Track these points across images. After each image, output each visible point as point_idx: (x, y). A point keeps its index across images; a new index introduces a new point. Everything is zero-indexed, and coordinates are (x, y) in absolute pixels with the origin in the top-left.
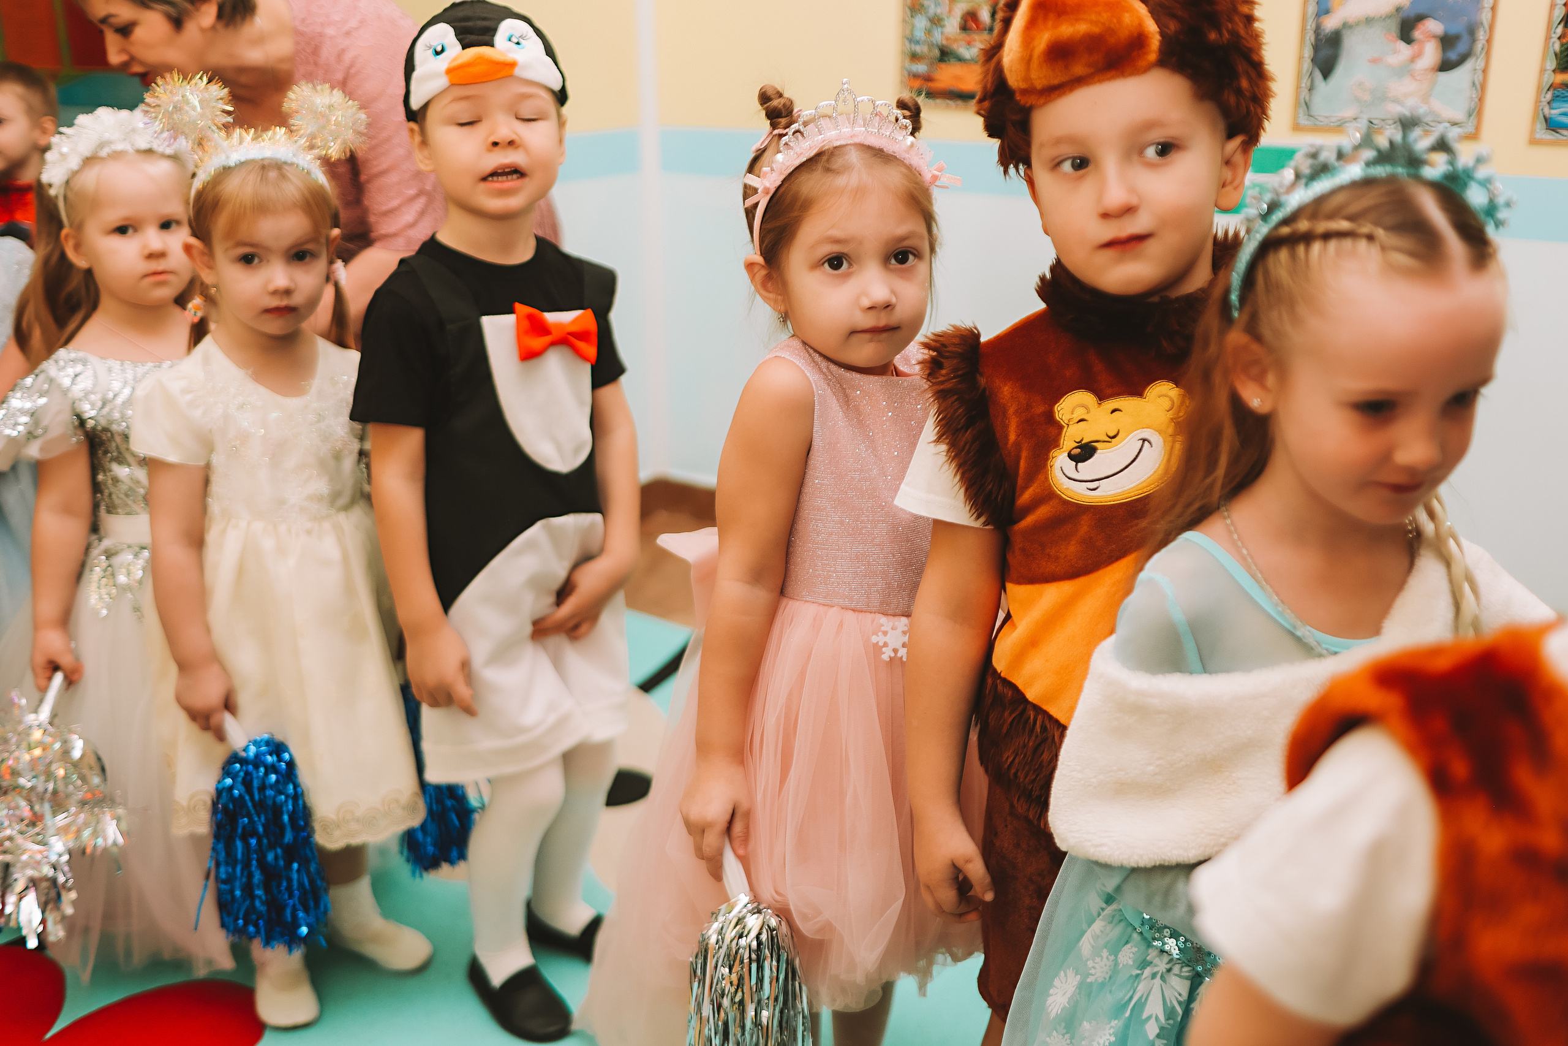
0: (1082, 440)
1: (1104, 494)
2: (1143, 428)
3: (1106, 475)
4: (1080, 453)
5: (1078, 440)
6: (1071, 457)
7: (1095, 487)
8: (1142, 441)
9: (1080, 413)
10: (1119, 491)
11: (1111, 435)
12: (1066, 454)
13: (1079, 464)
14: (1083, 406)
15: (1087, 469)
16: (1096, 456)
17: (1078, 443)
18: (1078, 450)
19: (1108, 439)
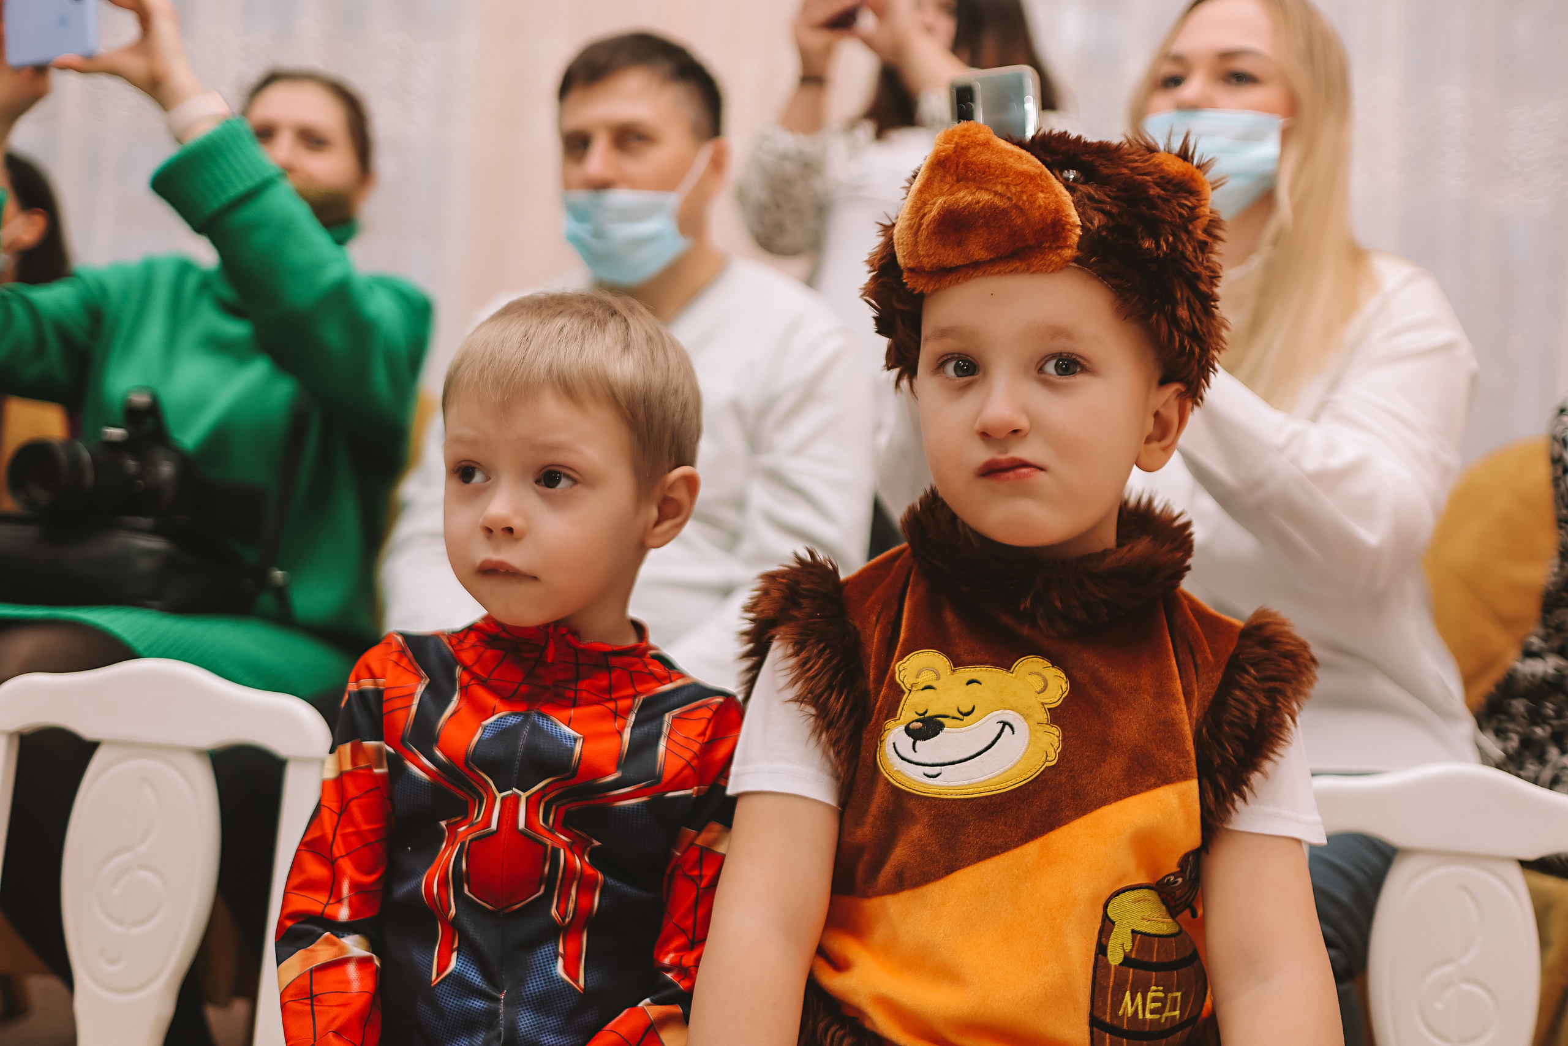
0: (926, 712)
1: (945, 783)
2: (1005, 709)
3: (952, 760)
4: (920, 729)
5: (922, 712)
6: (908, 731)
7: (935, 773)
8: (1001, 725)
9: (927, 678)
11: (965, 710)
12: (903, 728)
13: (918, 742)
14: (933, 670)
15: (928, 750)
16: (941, 734)
17: (920, 715)
18: (919, 724)
19: (961, 716)
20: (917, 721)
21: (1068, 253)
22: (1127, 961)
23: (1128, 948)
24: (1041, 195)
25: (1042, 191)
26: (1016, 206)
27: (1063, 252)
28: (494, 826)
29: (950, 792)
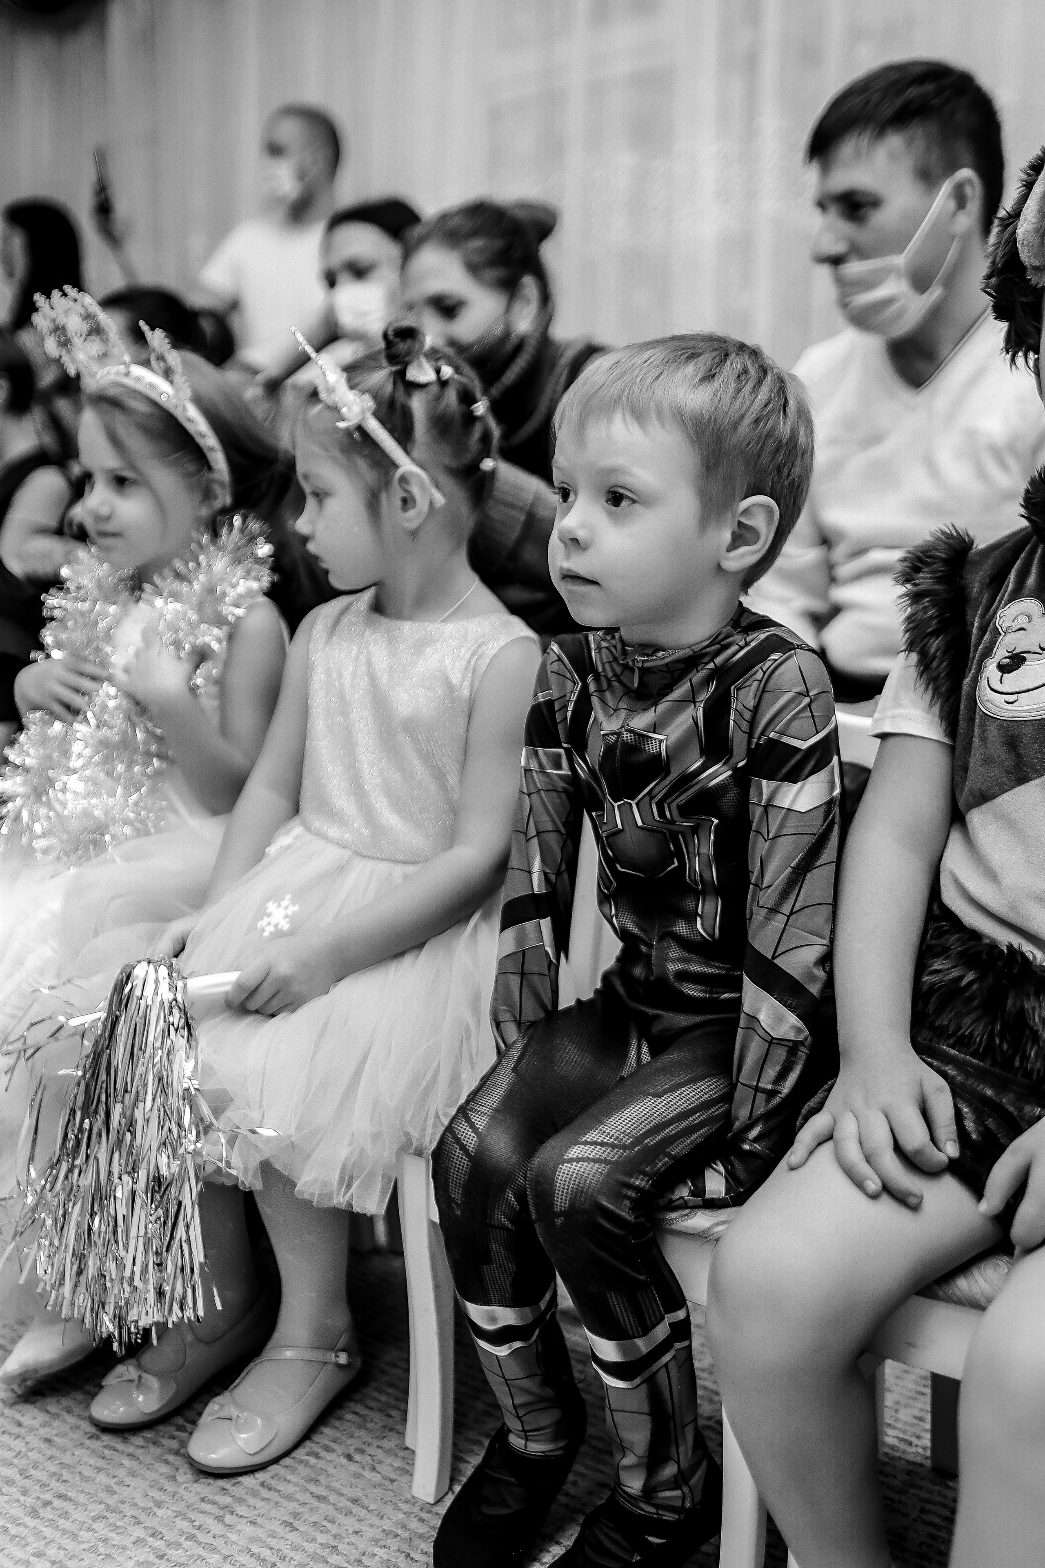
0: (1015, 650)
1: (1020, 709)
3: (1027, 689)
4: (1009, 664)
5: (1012, 650)
6: (999, 666)
7: (1013, 700)
10: (1035, 707)
13: (1008, 676)
14: (1027, 615)
15: (1011, 681)
16: (1023, 667)
17: (1009, 652)
18: (1008, 660)
19: (1040, 651)
20: (1006, 658)
28: (620, 826)
29: (1023, 715)
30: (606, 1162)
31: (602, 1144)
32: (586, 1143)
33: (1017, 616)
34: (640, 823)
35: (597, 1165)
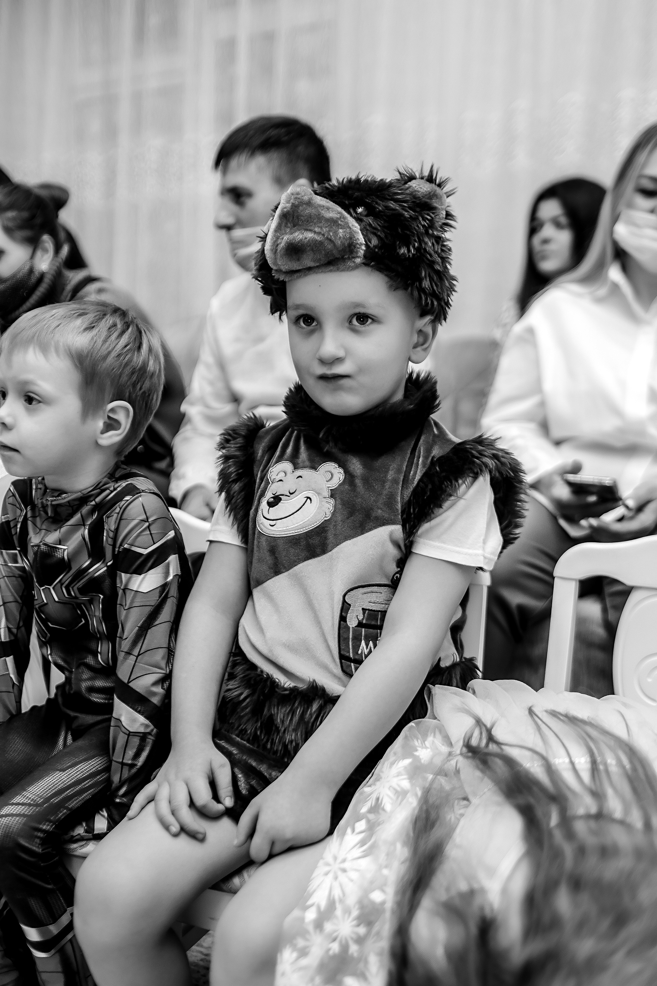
0: (276, 493)
1: (277, 529)
2: (310, 490)
3: (281, 517)
4: (273, 501)
5: (274, 493)
6: (268, 503)
7: (273, 524)
8: (306, 498)
9: (281, 476)
10: (284, 529)
11: (291, 492)
13: (271, 508)
14: (284, 472)
15: (275, 512)
16: (280, 504)
17: (273, 494)
18: (272, 499)
19: (289, 495)
20: (271, 498)
21: (358, 260)
22: (360, 624)
23: (361, 617)
24: (341, 231)
25: (341, 228)
26: (327, 238)
27: (356, 260)
28: (45, 601)
29: (278, 533)
30: (24, 815)
31: (23, 804)
32: (13, 804)
33: (279, 472)
34: (56, 599)
35: (18, 818)
